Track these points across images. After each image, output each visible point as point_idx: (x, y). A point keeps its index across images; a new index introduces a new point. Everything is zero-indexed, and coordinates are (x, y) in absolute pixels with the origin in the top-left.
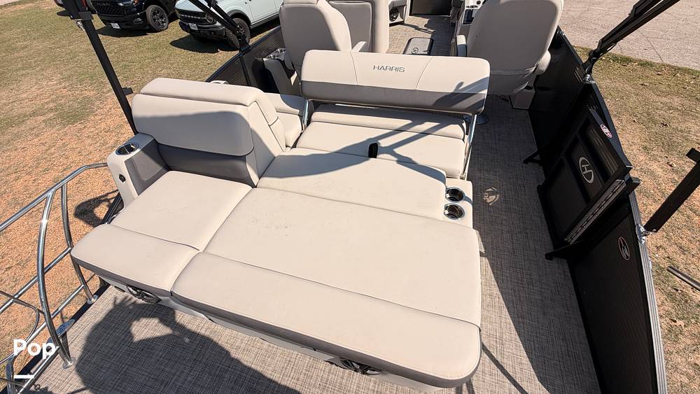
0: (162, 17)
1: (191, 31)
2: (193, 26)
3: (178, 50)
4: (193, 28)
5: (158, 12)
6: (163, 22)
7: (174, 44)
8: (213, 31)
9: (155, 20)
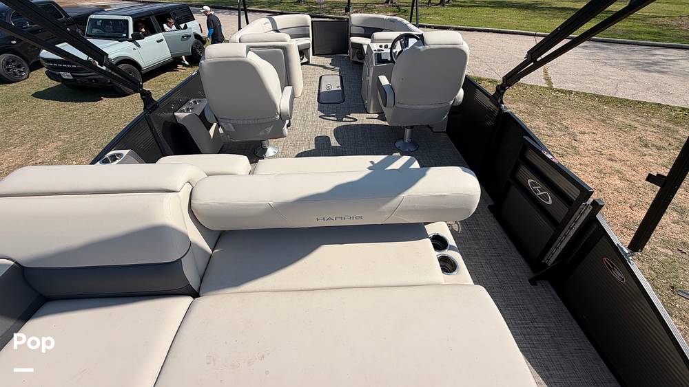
0: (19, 66)
1: (64, 80)
2: (67, 75)
3: (44, 102)
4: (66, 77)
5: (13, 61)
6: (20, 72)
7: (39, 95)
8: (95, 79)
9: (8, 70)
